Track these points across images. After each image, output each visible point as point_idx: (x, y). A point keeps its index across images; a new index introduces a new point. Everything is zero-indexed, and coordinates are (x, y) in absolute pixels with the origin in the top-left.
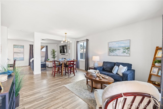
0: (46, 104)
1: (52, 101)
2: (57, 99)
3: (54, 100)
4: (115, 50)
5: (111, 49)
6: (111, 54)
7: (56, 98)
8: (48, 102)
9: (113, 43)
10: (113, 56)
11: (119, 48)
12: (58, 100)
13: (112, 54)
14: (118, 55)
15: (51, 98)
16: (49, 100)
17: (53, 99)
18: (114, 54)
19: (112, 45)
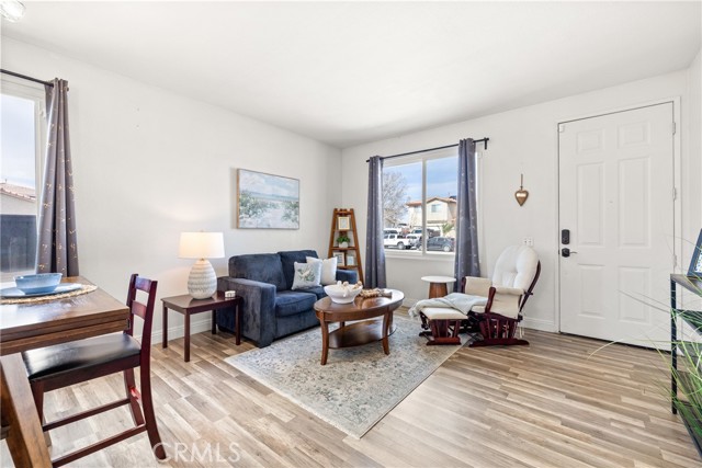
0: (548, 446)
1: (516, 434)
2: (488, 424)
3: (503, 428)
4: (264, 206)
5: (248, 201)
6: (249, 220)
7: (488, 427)
8: (532, 444)
9: (256, 176)
10: (257, 228)
11: (275, 202)
12: (490, 419)
13: (250, 223)
14: (272, 226)
15: (506, 445)
16: (522, 447)
17: (504, 434)
18: (260, 221)
19: (253, 183)
